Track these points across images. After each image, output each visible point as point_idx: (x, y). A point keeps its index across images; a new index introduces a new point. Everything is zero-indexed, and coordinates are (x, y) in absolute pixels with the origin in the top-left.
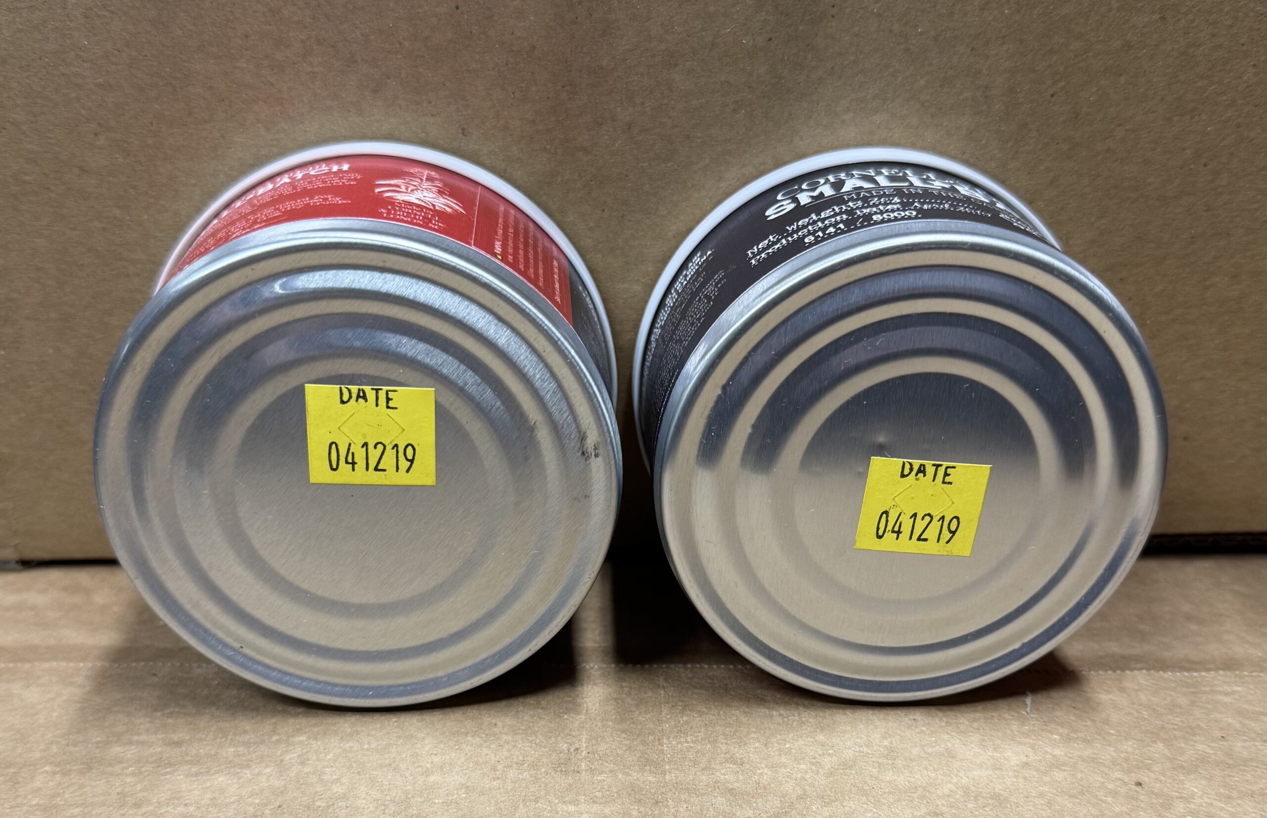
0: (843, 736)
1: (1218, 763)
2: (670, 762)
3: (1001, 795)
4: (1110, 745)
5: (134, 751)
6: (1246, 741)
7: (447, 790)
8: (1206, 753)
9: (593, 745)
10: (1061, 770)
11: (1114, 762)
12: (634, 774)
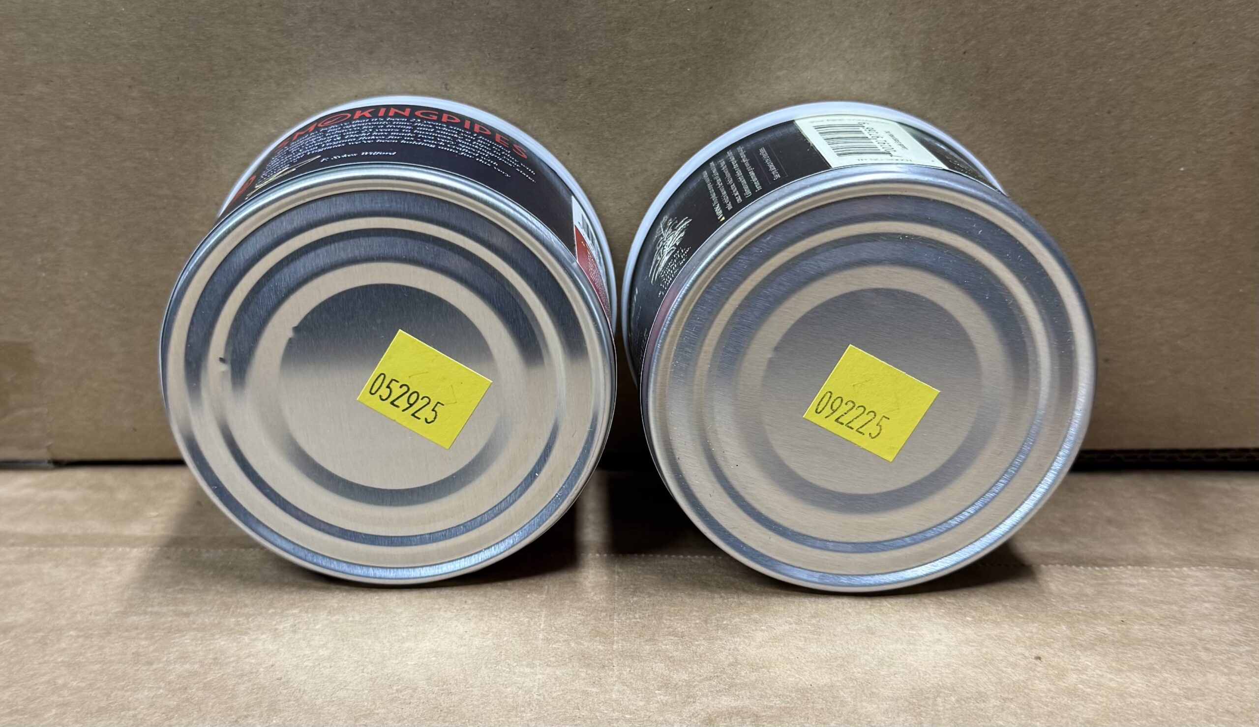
0: (775, 615)
1: (1113, 643)
2: (618, 634)
3: (913, 665)
4: (1017, 627)
5: (149, 620)
6: (1144, 624)
7: (420, 654)
8: (1105, 634)
9: (551, 620)
10: (970, 646)
11: (1018, 640)
12: (585, 643)
